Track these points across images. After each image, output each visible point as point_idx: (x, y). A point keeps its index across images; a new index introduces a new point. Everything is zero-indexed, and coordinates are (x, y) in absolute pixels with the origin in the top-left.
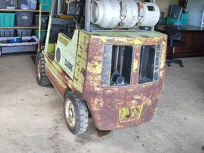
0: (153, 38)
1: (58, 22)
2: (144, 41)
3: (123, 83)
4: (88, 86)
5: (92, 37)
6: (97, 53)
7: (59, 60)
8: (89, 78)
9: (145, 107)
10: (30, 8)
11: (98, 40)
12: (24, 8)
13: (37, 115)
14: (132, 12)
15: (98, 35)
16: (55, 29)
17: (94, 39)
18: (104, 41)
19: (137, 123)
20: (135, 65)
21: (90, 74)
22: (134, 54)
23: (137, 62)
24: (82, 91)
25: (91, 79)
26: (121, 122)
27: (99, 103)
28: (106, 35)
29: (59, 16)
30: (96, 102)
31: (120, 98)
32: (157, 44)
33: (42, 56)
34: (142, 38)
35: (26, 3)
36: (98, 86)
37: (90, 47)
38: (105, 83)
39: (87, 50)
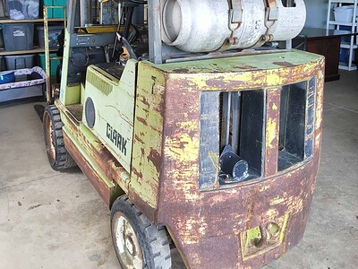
0: (302, 66)
1: (84, 41)
2: (286, 76)
3: (246, 175)
4: (170, 192)
5: (173, 76)
6: (186, 114)
7: (92, 123)
8: (171, 174)
9: (291, 218)
10: (28, 16)
11: (185, 83)
12: (17, 16)
13: (53, 247)
14: (252, 12)
15: (185, 71)
16: (77, 55)
17: (176, 82)
18: (201, 85)
19: (276, 255)
20: (271, 131)
21: (172, 163)
22: (266, 107)
23: (274, 124)
24: (155, 203)
25: (175, 175)
26: (245, 259)
27: (196, 227)
28: (202, 70)
29: (84, 29)
30: (189, 227)
31: (242, 210)
32: (308, 79)
33: (55, 112)
34: (282, 70)
35: (19, 7)
36: (192, 191)
37: (169, 100)
38: (207, 181)
39: (162, 109)
